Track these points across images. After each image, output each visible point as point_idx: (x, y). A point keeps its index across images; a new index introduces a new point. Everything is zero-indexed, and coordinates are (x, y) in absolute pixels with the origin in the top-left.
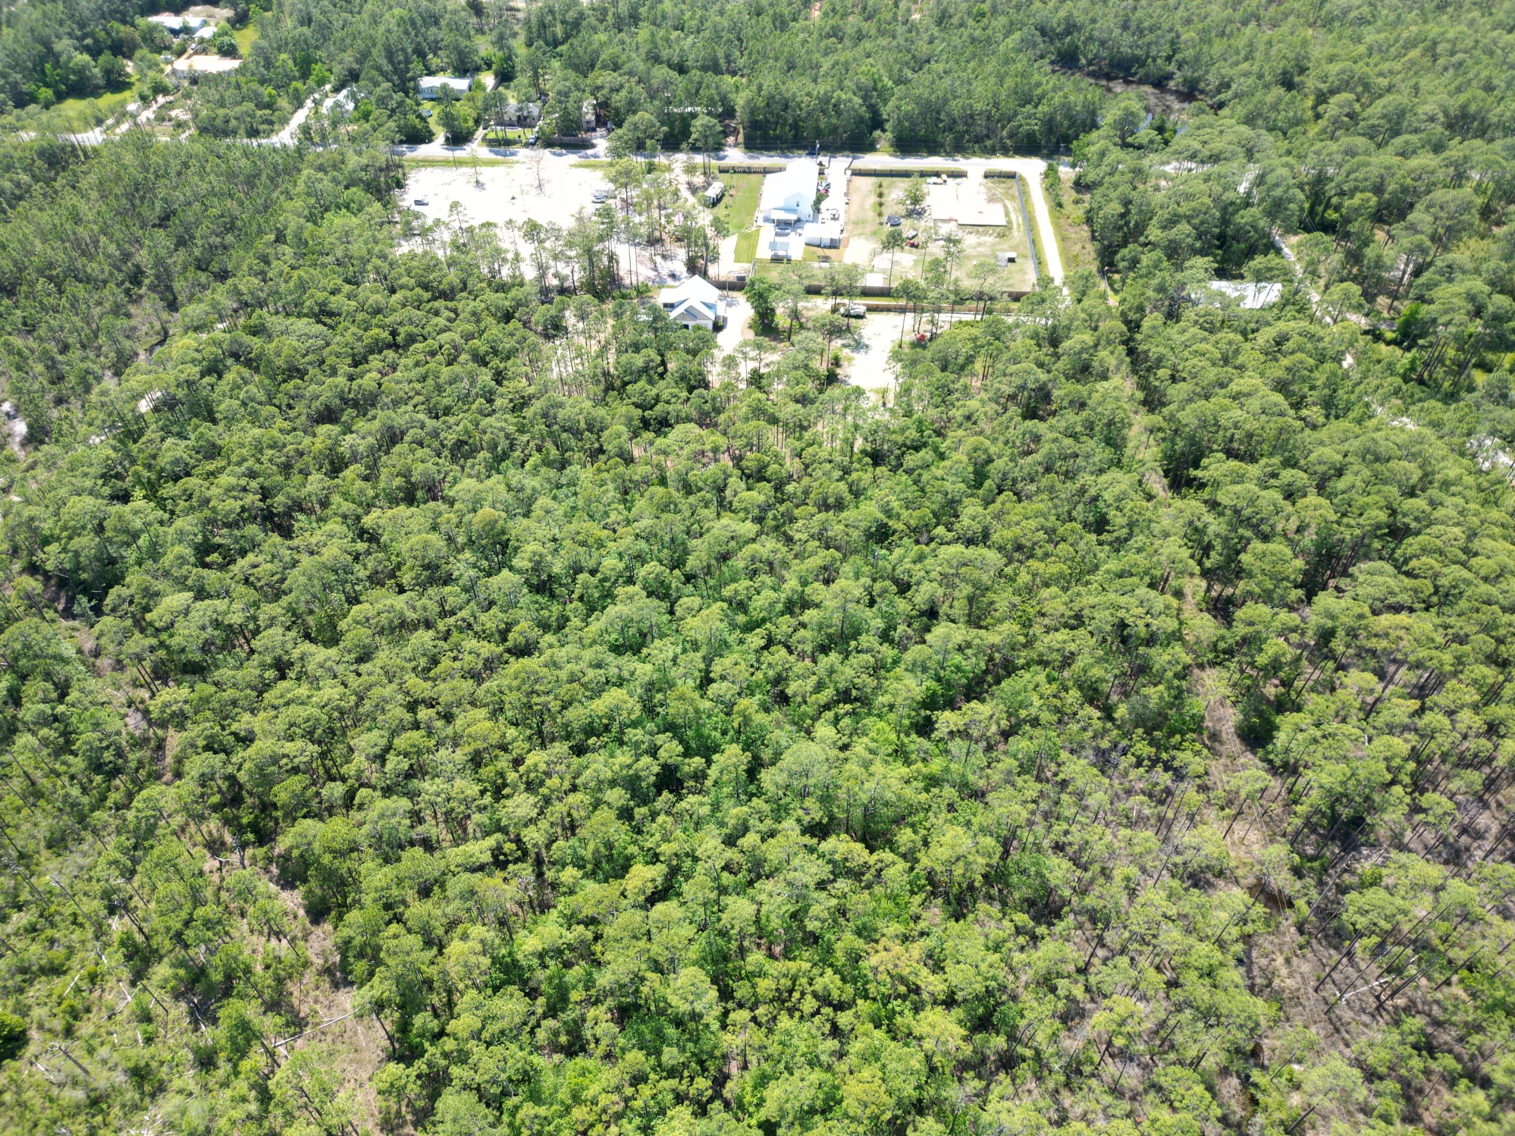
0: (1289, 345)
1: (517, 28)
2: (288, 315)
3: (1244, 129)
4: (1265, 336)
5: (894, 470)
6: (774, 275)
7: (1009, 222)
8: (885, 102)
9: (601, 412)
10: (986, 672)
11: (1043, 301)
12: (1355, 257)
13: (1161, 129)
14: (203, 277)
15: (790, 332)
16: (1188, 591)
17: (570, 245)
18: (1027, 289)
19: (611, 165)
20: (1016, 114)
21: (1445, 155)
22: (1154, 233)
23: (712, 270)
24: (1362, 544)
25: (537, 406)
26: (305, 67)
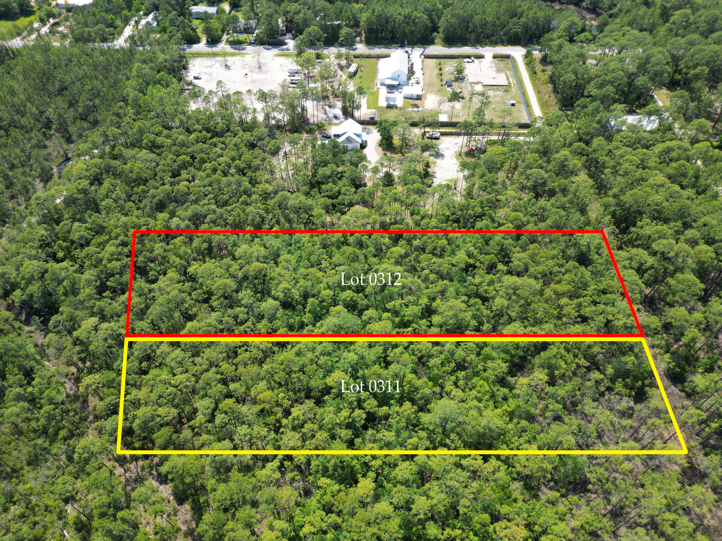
2: (134, 147)
3: (635, 32)
4: (659, 148)
6: (391, 116)
7: (509, 83)
8: (440, 17)
9: (309, 201)
14: (85, 125)
15: (401, 148)
17: (281, 103)
18: (525, 121)
19: (297, 55)
20: (508, 23)
22: (592, 90)
23: (357, 114)
25: (275, 198)
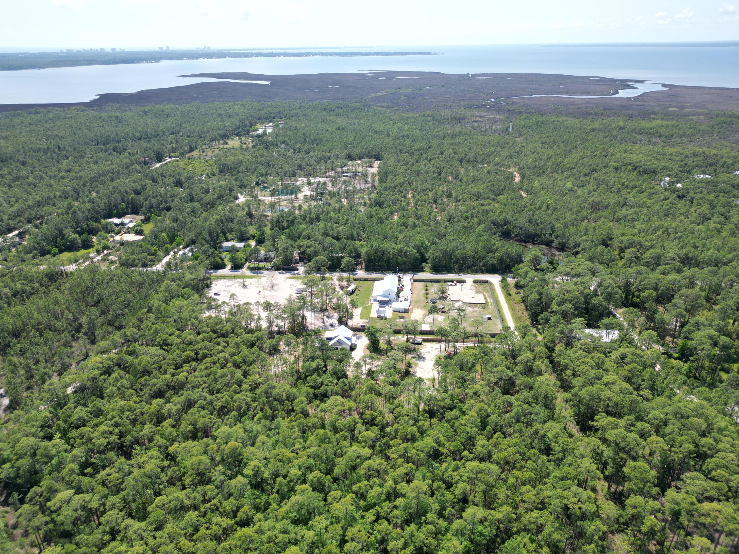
0: (628, 359)
1: (267, 223)
2: (148, 345)
3: (588, 263)
4: (615, 355)
5: (440, 420)
6: (379, 325)
7: (487, 302)
8: (427, 251)
9: (294, 390)
10: (496, 536)
11: (506, 337)
12: (651, 319)
13: (551, 263)
14: (110, 329)
15: (387, 351)
16: (599, 488)
17: (284, 312)
18: (498, 332)
19: (305, 277)
20: (485, 256)
21: (682, 274)
22: (555, 307)
23: (350, 323)
24: (684, 462)
25: (263, 388)
26: (172, 239)
